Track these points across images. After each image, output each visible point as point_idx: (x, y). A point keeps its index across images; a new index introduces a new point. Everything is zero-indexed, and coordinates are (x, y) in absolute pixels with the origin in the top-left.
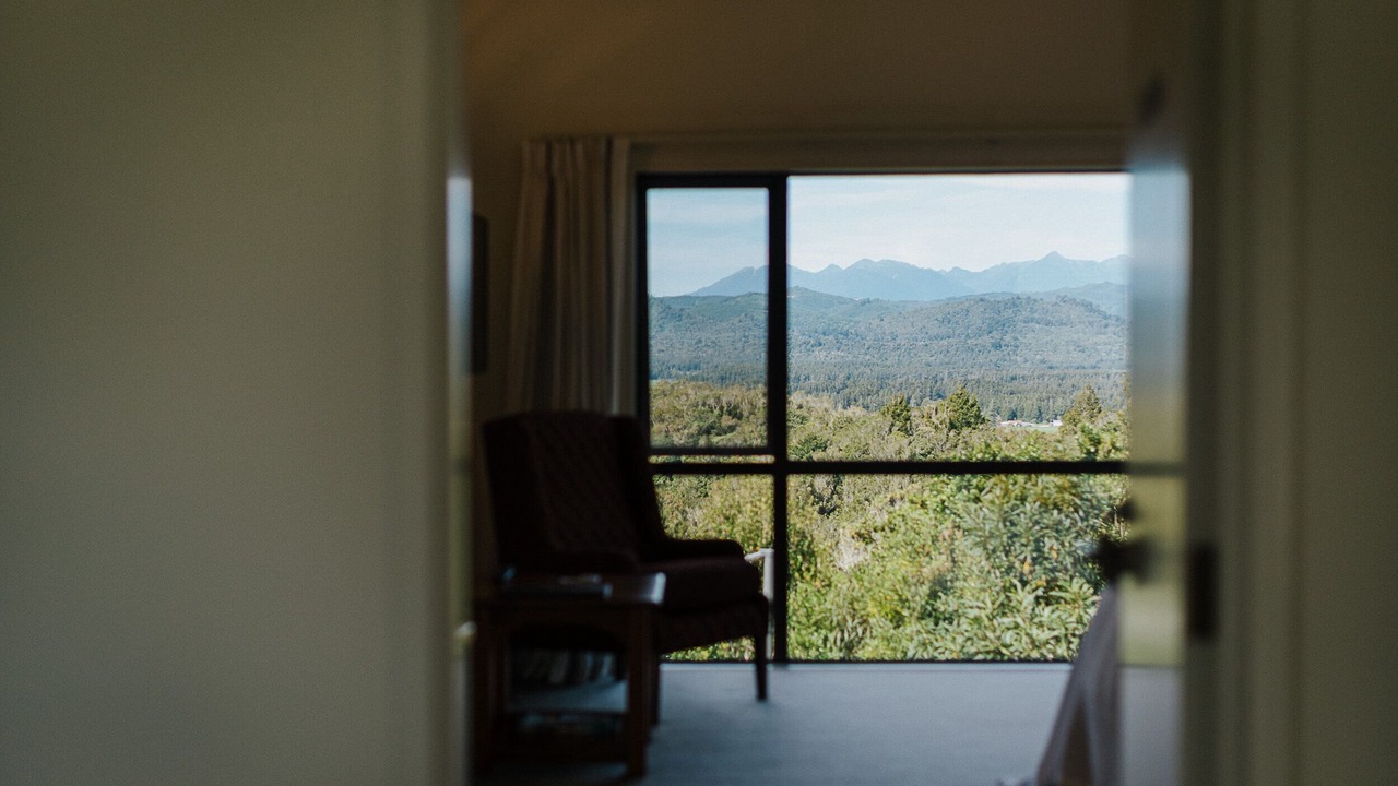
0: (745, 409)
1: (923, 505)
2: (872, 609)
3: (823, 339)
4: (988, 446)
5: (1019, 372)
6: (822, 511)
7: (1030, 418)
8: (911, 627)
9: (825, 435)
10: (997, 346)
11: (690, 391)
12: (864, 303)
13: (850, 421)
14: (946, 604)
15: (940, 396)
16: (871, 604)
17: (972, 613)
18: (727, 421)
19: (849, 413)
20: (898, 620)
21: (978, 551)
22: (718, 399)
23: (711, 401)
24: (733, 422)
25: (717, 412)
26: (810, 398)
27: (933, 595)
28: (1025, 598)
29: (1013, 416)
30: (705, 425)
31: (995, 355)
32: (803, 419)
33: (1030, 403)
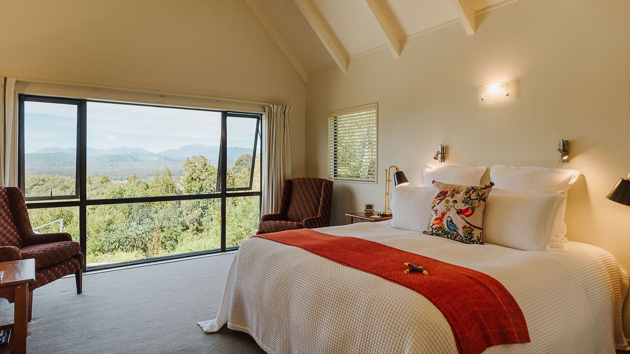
0: (46, 180)
3: (67, 164)
4: (120, 187)
5: (117, 171)
7: (119, 180)
9: (69, 185)
10: (111, 165)
11: (31, 176)
14: (113, 226)
15: (98, 176)
16: (90, 228)
17: (120, 229)
20: (98, 232)
21: (121, 213)
22: (39, 178)
23: (37, 178)
24: (43, 183)
25: (38, 180)
26: (65, 177)
27: (108, 225)
28: (134, 224)
29: (115, 180)
30: (34, 184)
31: (111, 167)
32: (63, 182)
33: (119, 177)
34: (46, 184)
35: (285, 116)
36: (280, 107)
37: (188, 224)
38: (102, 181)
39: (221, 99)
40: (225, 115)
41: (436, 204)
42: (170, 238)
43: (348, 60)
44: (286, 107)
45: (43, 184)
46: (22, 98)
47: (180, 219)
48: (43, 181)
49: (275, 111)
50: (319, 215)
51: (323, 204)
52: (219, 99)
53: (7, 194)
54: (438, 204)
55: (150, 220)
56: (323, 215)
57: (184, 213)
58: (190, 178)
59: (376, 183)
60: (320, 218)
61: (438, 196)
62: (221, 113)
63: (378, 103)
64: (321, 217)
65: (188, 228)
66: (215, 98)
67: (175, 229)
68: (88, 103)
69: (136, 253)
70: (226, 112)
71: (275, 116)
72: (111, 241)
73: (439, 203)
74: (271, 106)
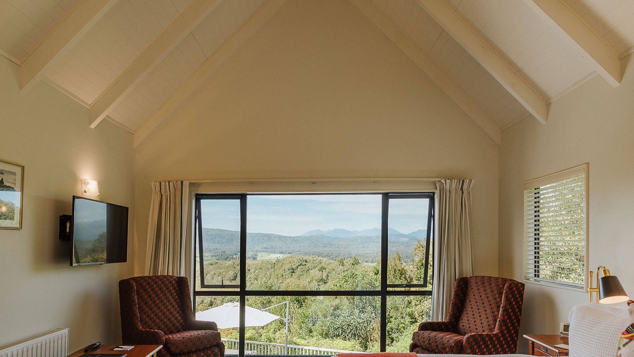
0: (308, 261)
1: (336, 286)
2: (319, 313)
5: (368, 252)
6: (324, 283)
7: (370, 262)
8: (329, 318)
10: (364, 247)
12: (335, 238)
13: (331, 263)
14: (338, 312)
18: (304, 263)
19: (331, 261)
20: (325, 317)
23: (301, 259)
27: (335, 310)
28: (357, 311)
29: (367, 262)
31: (363, 249)
33: (370, 259)
34: (308, 264)
35: (463, 192)
36: (455, 182)
37: (417, 316)
38: (353, 262)
39: (379, 179)
40: (386, 197)
41: (621, 346)
42: (397, 329)
43: (547, 103)
44: (463, 181)
45: (305, 265)
46: (199, 197)
47: (408, 310)
48: (306, 261)
49: (448, 187)
50: (496, 331)
51: (503, 315)
52: (376, 179)
53: (177, 282)
54: (624, 346)
55: (372, 309)
56: (501, 331)
57: (413, 304)
58: (420, 264)
59: (584, 290)
60: (495, 335)
61: (627, 331)
62: (381, 195)
63: (588, 164)
64: (497, 333)
65: (417, 322)
66: (371, 179)
67: (402, 321)
68: (248, 196)
69: (353, 343)
70: (387, 194)
71: (448, 193)
72: (336, 326)
73: (627, 344)
74: (443, 181)
